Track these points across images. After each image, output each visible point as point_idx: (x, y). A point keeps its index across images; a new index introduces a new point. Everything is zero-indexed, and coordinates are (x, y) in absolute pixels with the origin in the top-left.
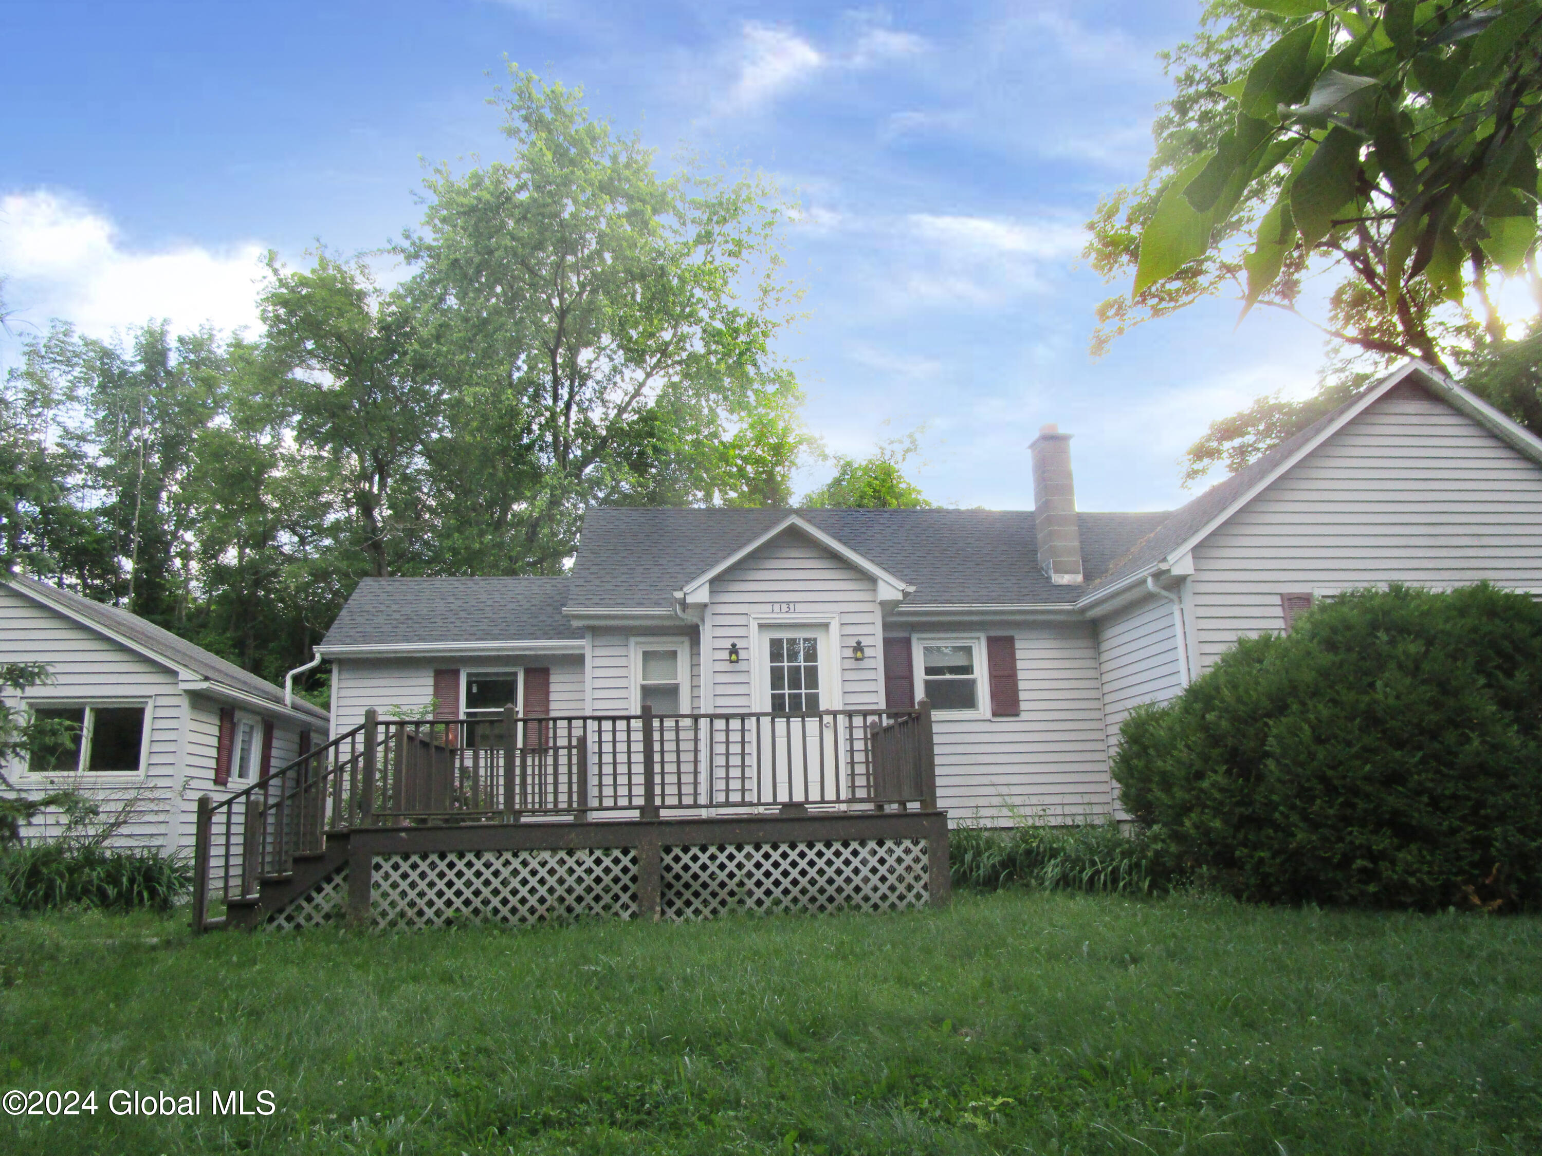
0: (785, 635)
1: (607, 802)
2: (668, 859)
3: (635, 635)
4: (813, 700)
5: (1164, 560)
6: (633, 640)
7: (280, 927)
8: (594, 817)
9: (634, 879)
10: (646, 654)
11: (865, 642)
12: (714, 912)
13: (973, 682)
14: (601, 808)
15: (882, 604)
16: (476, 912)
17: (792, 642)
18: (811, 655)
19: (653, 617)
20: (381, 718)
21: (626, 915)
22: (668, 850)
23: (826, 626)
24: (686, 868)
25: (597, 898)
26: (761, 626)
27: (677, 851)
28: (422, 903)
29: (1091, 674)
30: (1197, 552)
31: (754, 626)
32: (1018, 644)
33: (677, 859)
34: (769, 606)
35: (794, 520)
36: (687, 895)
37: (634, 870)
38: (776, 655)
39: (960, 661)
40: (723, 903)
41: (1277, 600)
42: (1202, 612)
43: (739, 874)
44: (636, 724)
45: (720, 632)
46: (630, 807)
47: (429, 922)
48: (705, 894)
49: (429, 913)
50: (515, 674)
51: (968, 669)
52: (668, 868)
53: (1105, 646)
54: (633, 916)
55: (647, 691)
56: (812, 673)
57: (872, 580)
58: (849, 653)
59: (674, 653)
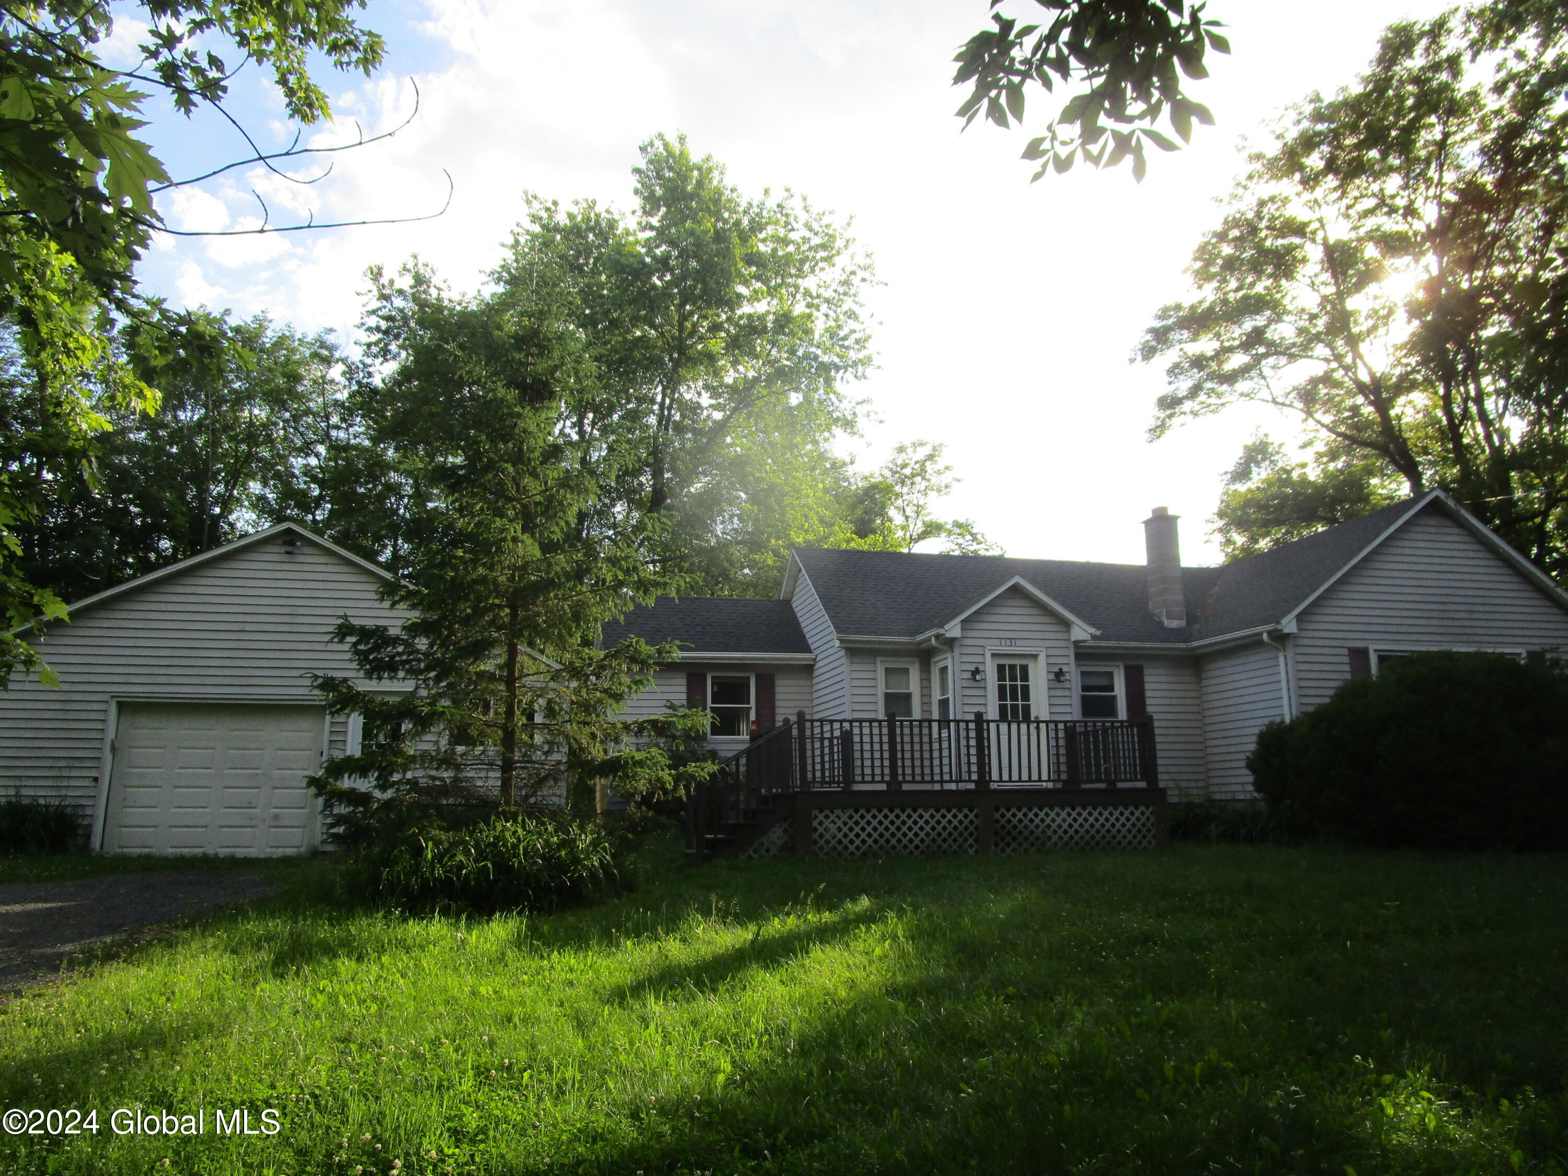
0: (1007, 662)
1: (868, 778)
2: (997, 816)
3: (881, 655)
4: (1027, 709)
5: (1278, 622)
6: (879, 659)
7: (750, 857)
8: (857, 787)
9: (977, 828)
10: (888, 671)
11: (1065, 669)
12: (1026, 851)
13: (1114, 697)
14: (863, 782)
15: (1076, 643)
16: (881, 848)
17: (1012, 667)
18: (1025, 677)
19: (896, 643)
20: (807, 717)
21: (971, 851)
22: (997, 810)
23: (1035, 657)
24: (1009, 821)
25: (955, 840)
26: (993, 655)
27: (1002, 810)
28: (846, 841)
29: (1195, 694)
30: (1300, 618)
31: (988, 655)
32: (1146, 671)
33: (1003, 816)
34: (998, 642)
35: (1017, 579)
36: (1008, 839)
37: (976, 822)
38: (1001, 677)
39: (1103, 682)
40: (1032, 845)
41: (1346, 652)
42: (1299, 658)
43: (1042, 826)
44: (972, 726)
45: (965, 658)
46: (970, 781)
47: (852, 854)
48: (1020, 839)
49: (852, 848)
50: (748, 679)
51: (1111, 689)
52: (998, 821)
53: (1204, 675)
54: (976, 851)
55: (888, 697)
56: (1026, 690)
57: (1066, 625)
58: (1052, 676)
59: (906, 671)
